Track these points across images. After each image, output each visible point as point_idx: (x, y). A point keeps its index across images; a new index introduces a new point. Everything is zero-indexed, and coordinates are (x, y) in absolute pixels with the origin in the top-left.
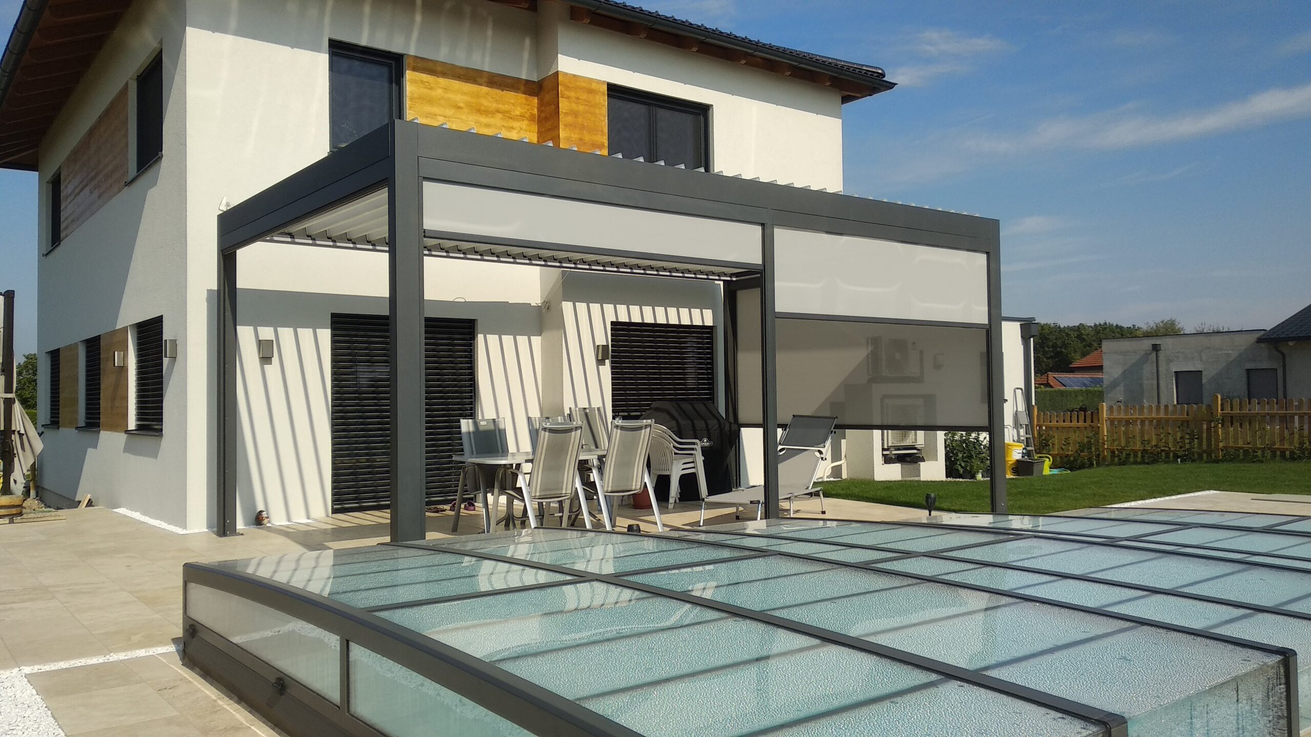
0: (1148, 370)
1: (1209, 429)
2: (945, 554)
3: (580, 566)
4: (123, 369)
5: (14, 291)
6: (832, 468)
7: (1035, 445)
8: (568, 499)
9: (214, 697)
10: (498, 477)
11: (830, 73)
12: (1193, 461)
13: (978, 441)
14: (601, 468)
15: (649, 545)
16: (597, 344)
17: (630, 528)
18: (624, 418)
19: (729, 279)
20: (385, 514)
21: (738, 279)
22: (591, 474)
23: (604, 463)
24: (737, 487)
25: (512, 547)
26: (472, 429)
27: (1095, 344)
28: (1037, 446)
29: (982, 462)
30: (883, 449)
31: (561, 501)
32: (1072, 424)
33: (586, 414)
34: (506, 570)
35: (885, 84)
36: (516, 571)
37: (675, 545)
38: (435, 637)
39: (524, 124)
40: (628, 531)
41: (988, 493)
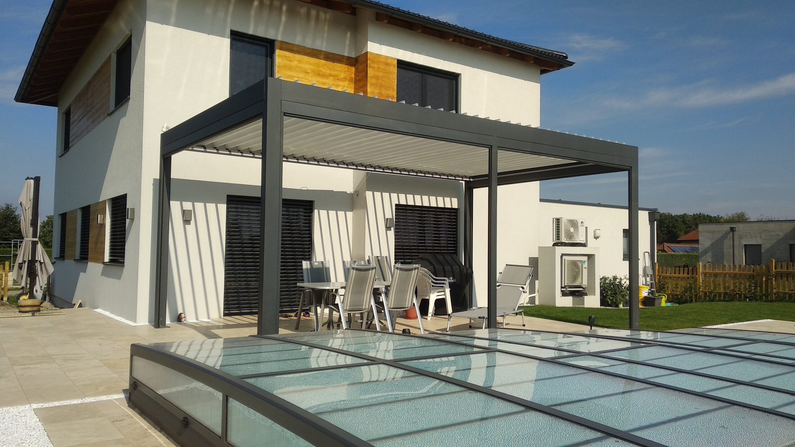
0: (728, 243)
1: (767, 281)
2: (603, 354)
3: (372, 354)
4: (103, 225)
5: (40, 177)
6: (529, 298)
7: (656, 288)
8: (366, 312)
9: (146, 427)
10: (324, 296)
11: (534, 56)
12: (757, 300)
13: (621, 284)
14: (387, 293)
15: (415, 342)
16: (386, 217)
17: (404, 331)
18: (402, 263)
19: (468, 180)
20: (255, 318)
21: (474, 180)
22: (381, 297)
23: (389, 291)
24: (470, 307)
25: (331, 341)
26: (309, 267)
27: (693, 227)
28: (657, 288)
29: (623, 297)
30: (562, 287)
31: (362, 313)
32: (680, 275)
33: (378, 260)
34: (327, 355)
35: (568, 63)
36: (333, 356)
37: (431, 343)
38: (281, 396)
39: (346, 83)
40: (403, 333)
41: (628, 316)
